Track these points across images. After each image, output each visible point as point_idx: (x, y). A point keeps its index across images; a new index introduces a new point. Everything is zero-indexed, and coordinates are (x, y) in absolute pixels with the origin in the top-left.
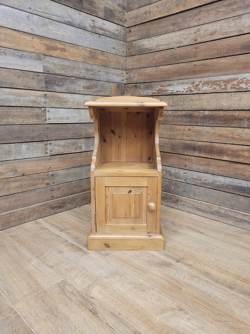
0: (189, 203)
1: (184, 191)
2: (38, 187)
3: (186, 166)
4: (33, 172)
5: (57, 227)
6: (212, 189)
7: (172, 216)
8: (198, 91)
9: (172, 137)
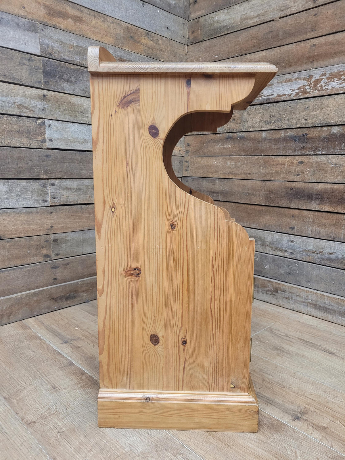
0: (298, 296)
1: (289, 274)
2: (29, 262)
3: (293, 228)
4: (20, 233)
5: (57, 334)
6: (343, 271)
7: (268, 318)
8: (319, 91)
9: (267, 177)
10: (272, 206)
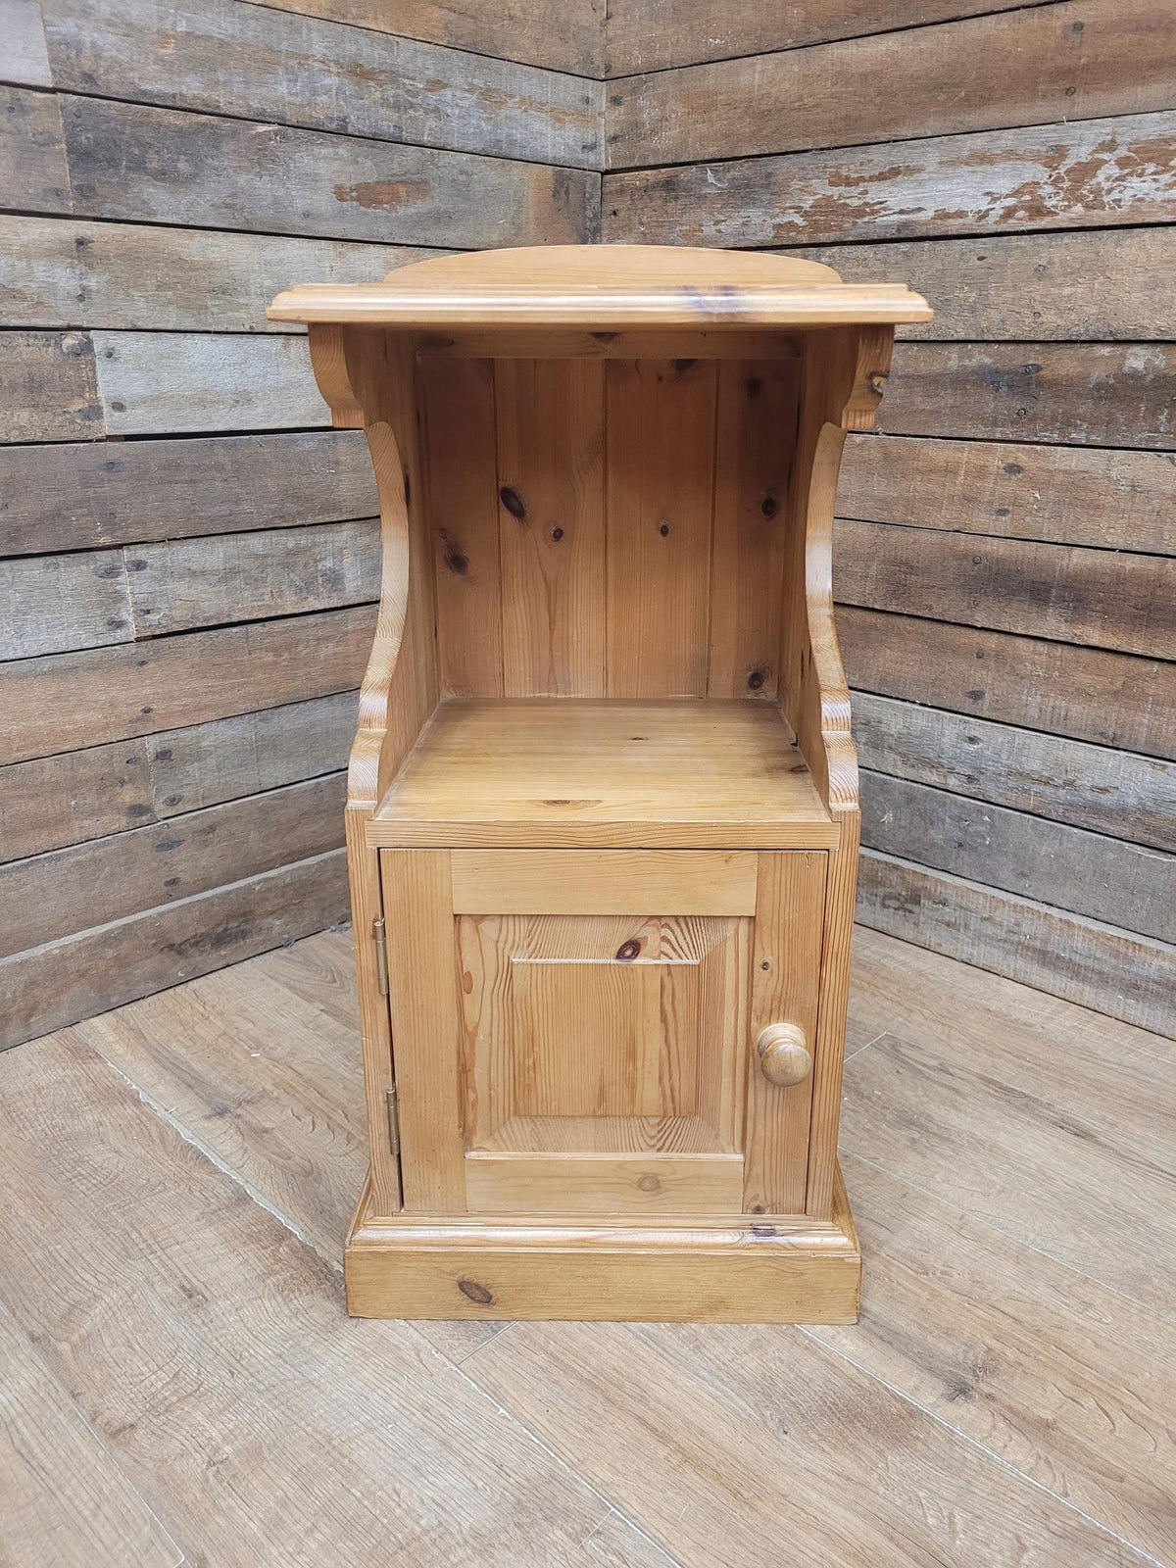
0: (986, 919)
1: (960, 845)
2: (77, 835)
3: (976, 696)
4: (37, 744)
5: (191, 1082)
6: (1139, 848)
7: (885, 998)
8: (1087, 207)
9: (894, 513)
10: (908, 615)
